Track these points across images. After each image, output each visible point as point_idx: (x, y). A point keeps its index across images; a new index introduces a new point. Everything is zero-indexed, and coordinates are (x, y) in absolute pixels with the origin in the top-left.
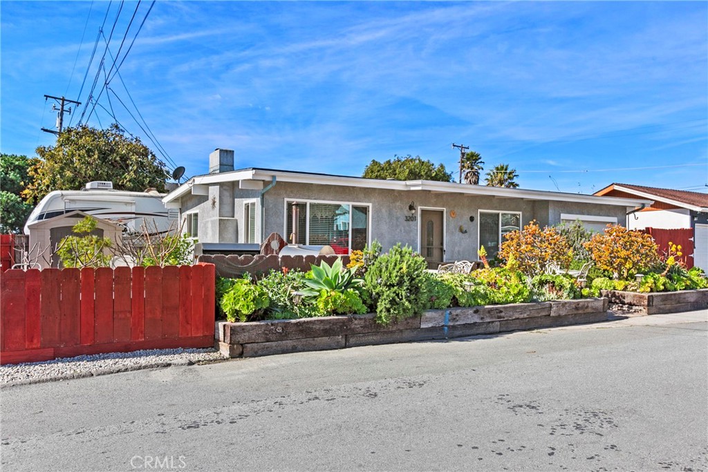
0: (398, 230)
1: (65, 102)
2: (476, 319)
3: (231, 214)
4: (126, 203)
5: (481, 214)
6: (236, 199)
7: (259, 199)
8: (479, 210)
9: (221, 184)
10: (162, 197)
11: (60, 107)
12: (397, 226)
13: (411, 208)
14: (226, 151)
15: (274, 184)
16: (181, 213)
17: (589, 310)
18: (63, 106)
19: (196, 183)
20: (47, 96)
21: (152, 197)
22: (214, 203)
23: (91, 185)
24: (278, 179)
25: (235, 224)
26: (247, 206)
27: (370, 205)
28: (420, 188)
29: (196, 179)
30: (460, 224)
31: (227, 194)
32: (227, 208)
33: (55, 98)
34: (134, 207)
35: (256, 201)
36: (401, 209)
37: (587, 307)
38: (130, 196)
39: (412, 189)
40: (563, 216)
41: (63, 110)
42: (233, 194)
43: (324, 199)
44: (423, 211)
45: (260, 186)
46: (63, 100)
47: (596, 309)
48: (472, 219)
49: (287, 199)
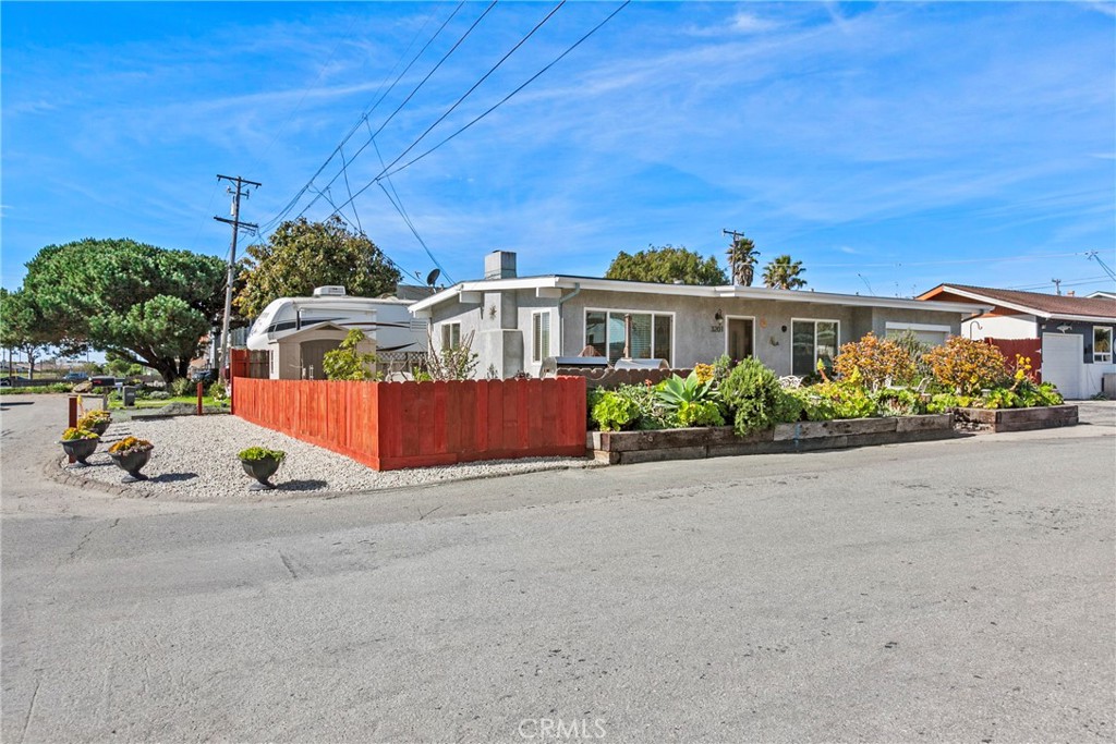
0: (703, 343)
1: (242, 184)
2: (824, 433)
3: (513, 325)
4: (366, 312)
5: (795, 323)
6: (519, 309)
7: (556, 309)
8: (793, 319)
9: (503, 292)
10: (409, 305)
11: (236, 190)
12: (703, 337)
13: (718, 317)
14: (508, 253)
15: (578, 291)
16: (431, 324)
17: (935, 426)
18: (239, 188)
19: (465, 289)
20: (220, 177)
21: (391, 304)
22: (493, 312)
23: (322, 290)
24: (581, 287)
25: (519, 338)
26: (537, 317)
27: (674, 314)
28: (733, 295)
29: (465, 284)
30: (771, 335)
31: (509, 302)
32: (510, 319)
33: (230, 178)
34: (375, 316)
35: (554, 311)
36: (707, 318)
37: (933, 423)
38: (368, 303)
39: (722, 295)
40: (889, 325)
41: (239, 193)
42: (516, 302)
44: (730, 320)
45: (559, 294)
46: (240, 180)
47: (942, 425)
48: (784, 329)
49: (586, 309)
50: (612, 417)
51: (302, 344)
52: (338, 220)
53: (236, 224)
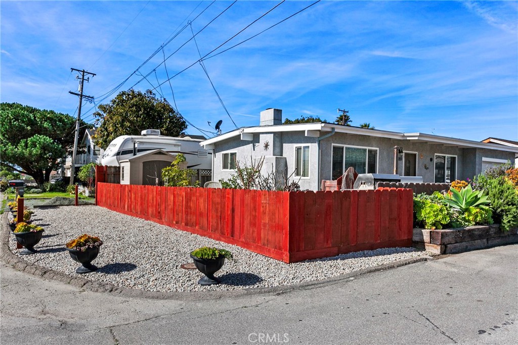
1: (85, 74)
3: (279, 154)
4: (175, 145)
5: (437, 156)
6: (284, 144)
7: (316, 145)
8: (435, 154)
9: (274, 133)
10: (200, 142)
11: (81, 77)
13: (400, 151)
14: (278, 110)
15: (334, 133)
16: (214, 153)
18: (83, 76)
19: (244, 132)
20: (72, 69)
21: (188, 141)
22: (266, 146)
24: (336, 130)
25: (285, 160)
26: (298, 149)
27: (378, 149)
28: (417, 138)
29: (245, 129)
30: (425, 163)
31: (277, 140)
32: (278, 150)
33: (78, 71)
34: (179, 148)
38: (175, 140)
39: (408, 138)
40: (484, 159)
41: (83, 79)
42: (281, 139)
43: (353, 145)
44: (406, 154)
45: (318, 135)
46: (84, 72)
48: (431, 160)
49: (333, 144)
50: (438, 219)
51: (144, 163)
52: (151, 92)
53: (81, 96)
